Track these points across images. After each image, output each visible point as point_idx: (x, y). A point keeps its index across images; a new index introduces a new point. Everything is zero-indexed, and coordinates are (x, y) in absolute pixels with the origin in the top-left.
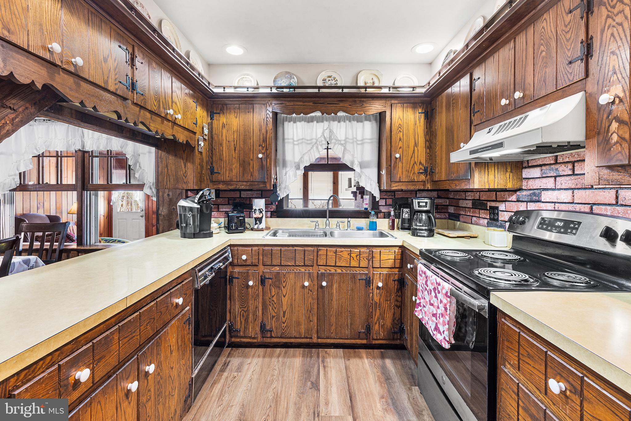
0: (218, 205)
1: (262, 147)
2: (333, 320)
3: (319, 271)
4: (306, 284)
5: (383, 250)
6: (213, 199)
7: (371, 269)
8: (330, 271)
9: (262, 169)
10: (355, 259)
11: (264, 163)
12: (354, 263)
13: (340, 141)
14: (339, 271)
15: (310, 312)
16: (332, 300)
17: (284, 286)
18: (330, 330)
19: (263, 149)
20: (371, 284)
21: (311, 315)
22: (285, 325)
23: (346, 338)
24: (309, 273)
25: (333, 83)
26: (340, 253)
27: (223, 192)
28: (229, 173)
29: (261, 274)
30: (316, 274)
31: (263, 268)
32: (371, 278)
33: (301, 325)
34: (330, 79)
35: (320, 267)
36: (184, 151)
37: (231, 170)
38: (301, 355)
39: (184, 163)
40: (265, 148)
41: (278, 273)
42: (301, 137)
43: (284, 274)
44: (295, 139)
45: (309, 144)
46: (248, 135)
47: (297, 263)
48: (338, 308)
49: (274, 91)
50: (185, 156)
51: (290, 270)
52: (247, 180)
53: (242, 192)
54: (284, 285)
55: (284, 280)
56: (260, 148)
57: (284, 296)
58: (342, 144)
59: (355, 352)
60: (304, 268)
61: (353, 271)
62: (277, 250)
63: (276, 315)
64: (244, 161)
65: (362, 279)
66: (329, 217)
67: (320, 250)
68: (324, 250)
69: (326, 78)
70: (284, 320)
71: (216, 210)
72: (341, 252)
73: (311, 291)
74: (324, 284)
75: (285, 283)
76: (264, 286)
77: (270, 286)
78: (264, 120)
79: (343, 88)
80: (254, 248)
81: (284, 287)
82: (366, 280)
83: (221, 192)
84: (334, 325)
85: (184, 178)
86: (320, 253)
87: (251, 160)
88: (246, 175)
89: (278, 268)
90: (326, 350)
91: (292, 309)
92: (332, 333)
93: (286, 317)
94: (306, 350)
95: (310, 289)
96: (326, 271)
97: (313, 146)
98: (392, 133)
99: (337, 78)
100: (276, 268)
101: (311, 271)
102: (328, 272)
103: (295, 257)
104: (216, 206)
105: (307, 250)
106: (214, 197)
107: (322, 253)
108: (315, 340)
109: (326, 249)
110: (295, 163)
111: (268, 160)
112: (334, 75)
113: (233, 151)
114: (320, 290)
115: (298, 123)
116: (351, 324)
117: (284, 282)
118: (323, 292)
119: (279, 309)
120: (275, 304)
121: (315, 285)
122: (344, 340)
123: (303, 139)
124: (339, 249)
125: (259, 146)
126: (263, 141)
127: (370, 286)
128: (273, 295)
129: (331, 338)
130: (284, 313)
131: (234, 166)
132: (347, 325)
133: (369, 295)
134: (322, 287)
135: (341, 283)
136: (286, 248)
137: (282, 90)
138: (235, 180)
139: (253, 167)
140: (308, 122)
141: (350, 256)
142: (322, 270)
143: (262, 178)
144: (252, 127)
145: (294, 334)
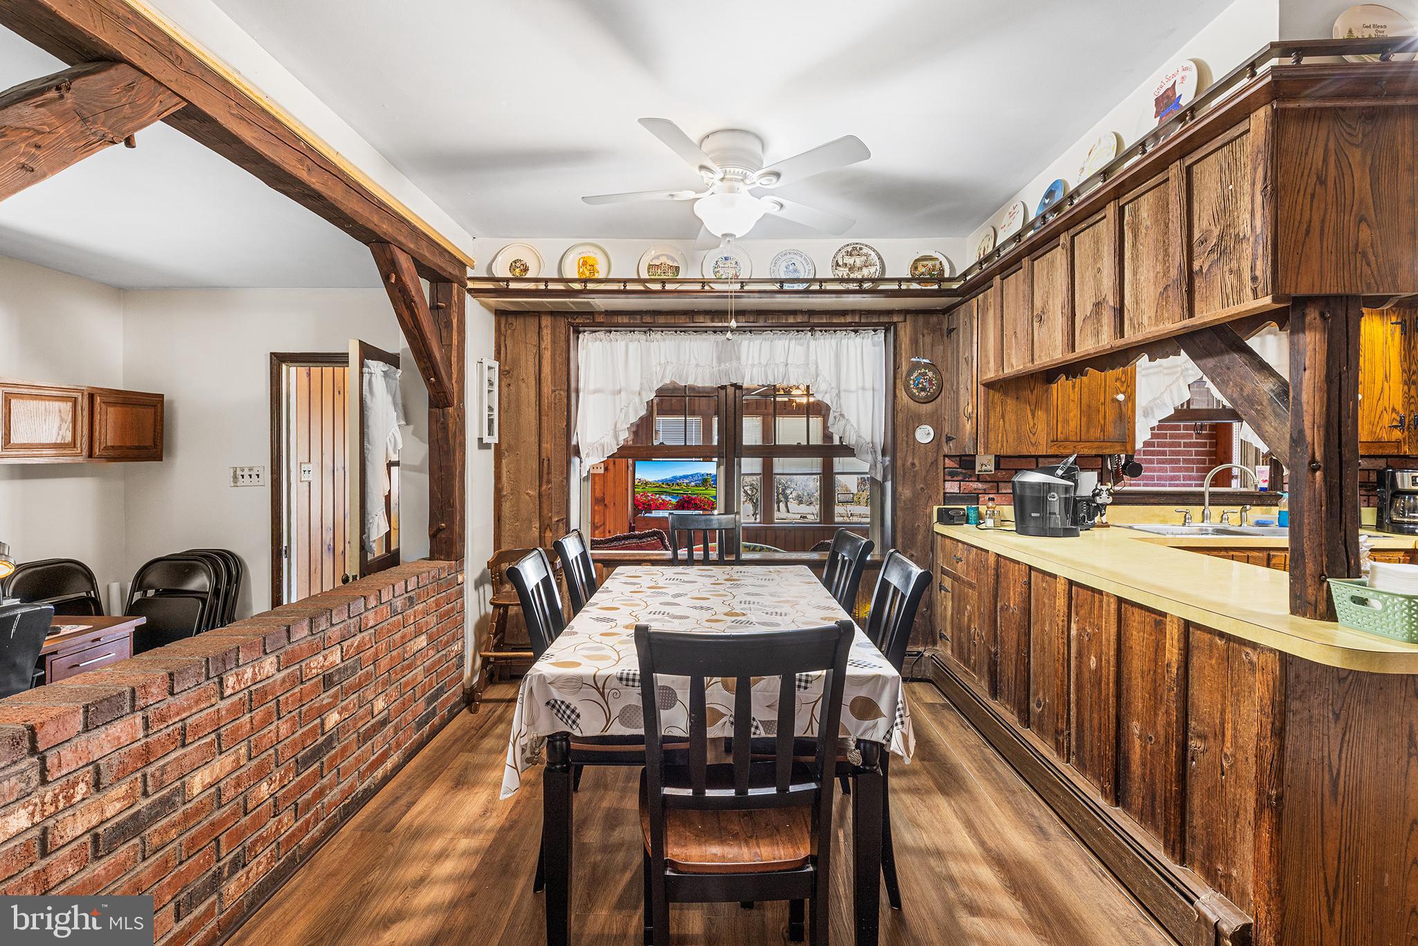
1: (1121, 381)
6: (991, 471)
9: (1121, 420)
11: (1124, 409)
19: (1122, 386)
28: (1063, 427)
37: (1066, 421)
40: (1125, 385)
52: (1093, 439)
56: (1118, 384)
64: (1089, 407)
71: (994, 492)
86: (1273, 561)
87: (1101, 404)
88: (1092, 431)
104: (995, 484)
107: (1277, 561)
109: (1283, 553)
111: (1130, 405)
113: (1071, 390)
125: (1117, 380)
131: (1072, 414)
138: (1074, 439)
139: (1105, 415)
143: (1119, 434)
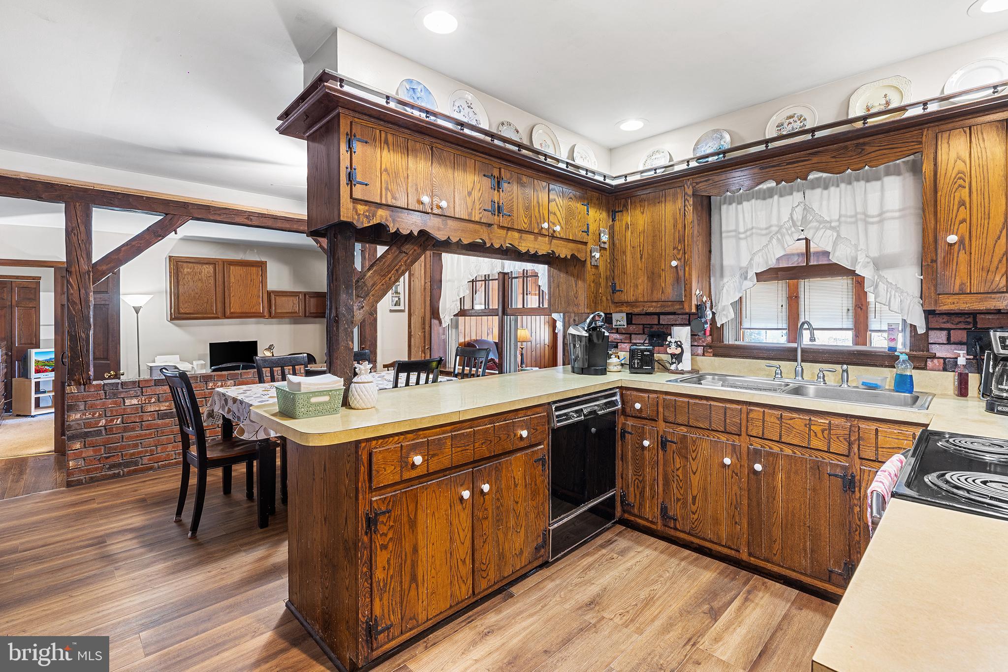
0: (631, 334)
1: (678, 249)
2: (777, 533)
3: (751, 445)
4: (727, 461)
5: (883, 428)
7: (857, 461)
8: (770, 448)
9: (678, 283)
10: (820, 435)
11: (681, 273)
12: (815, 443)
13: (830, 222)
14: (788, 451)
15: (736, 508)
16: (774, 499)
17: (694, 457)
18: (770, 548)
19: (678, 254)
20: (857, 489)
21: (737, 514)
22: (696, 516)
23: (803, 571)
24: (734, 446)
25: (797, 126)
26: (789, 422)
27: (637, 316)
28: (634, 291)
29: (661, 433)
30: (746, 449)
31: (664, 426)
32: (857, 478)
33: (721, 525)
34: (791, 120)
35: (752, 438)
36: (575, 267)
37: (636, 286)
38: (718, 571)
39: (575, 281)
40: (681, 252)
41: (685, 437)
42: (750, 226)
43: (694, 439)
44: (742, 230)
45: (766, 235)
46: (658, 236)
47: (714, 426)
48: (787, 516)
49: (694, 164)
50: (576, 272)
51: (704, 435)
52: (656, 300)
53: (661, 317)
54: (694, 455)
55: (694, 449)
56: (675, 251)
57: (694, 474)
58: (832, 228)
59: (823, 604)
60: (726, 435)
61: (816, 457)
62: (683, 402)
63: (682, 497)
64: (653, 273)
65: (836, 476)
66: (803, 361)
67: (751, 410)
68: (759, 411)
69: (784, 121)
70: (694, 508)
71: (627, 341)
72: (791, 419)
73: (737, 475)
74: (758, 467)
75: (695, 453)
76: (666, 451)
77: (674, 453)
78: (680, 210)
79: (813, 131)
80: (652, 396)
81: (694, 460)
82: (843, 478)
83: (633, 317)
84: (779, 541)
85: (575, 299)
86: (751, 415)
87: (662, 270)
88: (655, 292)
89: (684, 429)
90: (767, 580)
91: (706, 495)
92: (775, 555)
93: (697, 505)
94: (732, 568)
95: (735, 471)
96: (764, 447)
97: (771, 238)
98: (939, 194)
99: (805, 115)
100: (682, 428)
101: (737, 443)
102: (768, 449)
103: (710, 417)
104: (628, 336)
105: (729, 408)
106: (625, 324)
107: (755, 417)
108: (744, 556)
109: (762, 410)
110: (741, 268)
111: (687, 269)
112: (799, 111)
113: (639, 260)
114: (751, 475)
115: (745, 204)
116: (812, 551)
117: (693, 452)
118: (758, 482)
119: (686, 491)
120: (681, 481)
121: (744, 466)
122: (799, 575)
123: (752, 228)
124: (786, 414)
125: (674, 249)
126: (679, 241)
127: (854, 492)
128: (678, 467)
129: (773, 563)
130: (694, 498)
131: (640, 280)
132: (805, 551)
133: (853, 511)
134: (756, 472)
135: (792, 475)
136: (697, 401)
137: (707, 159)
138: (642, 300)
139: (665, 280)
140: (764, 199)
141: (810, 429)
142: (757, 444)
143: (677, 295)
144: (663, 224)
145: (710, 536)
